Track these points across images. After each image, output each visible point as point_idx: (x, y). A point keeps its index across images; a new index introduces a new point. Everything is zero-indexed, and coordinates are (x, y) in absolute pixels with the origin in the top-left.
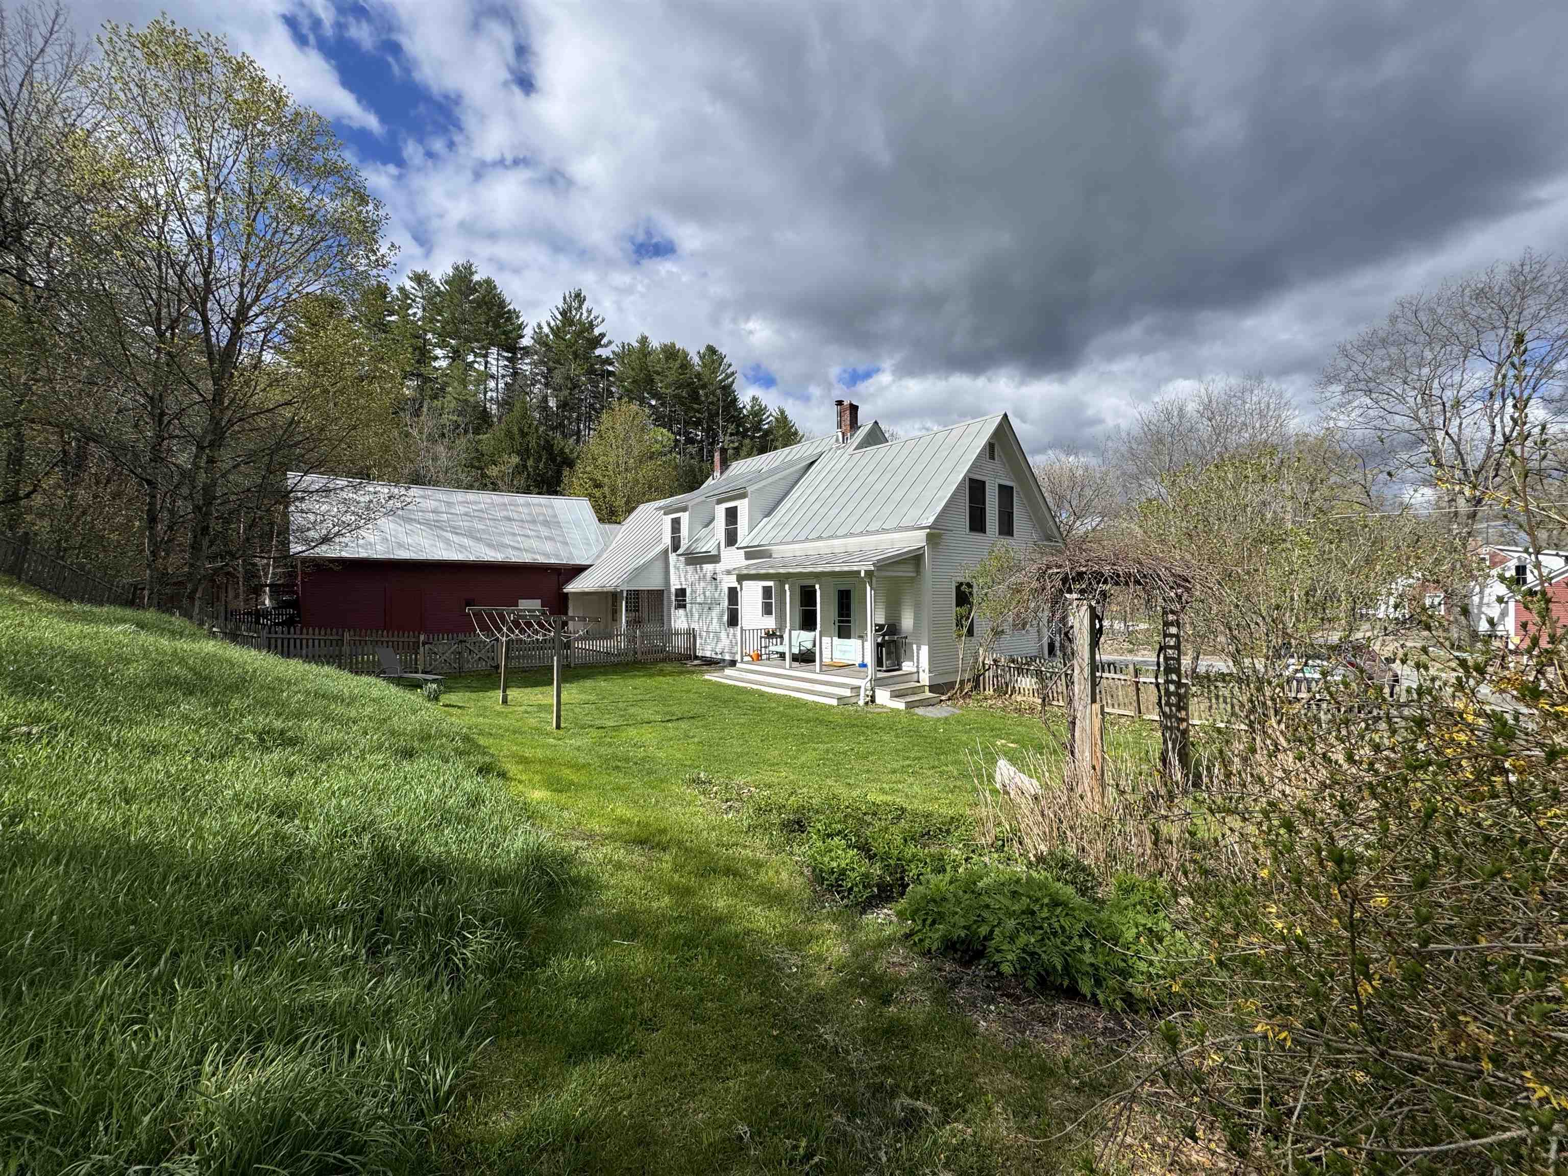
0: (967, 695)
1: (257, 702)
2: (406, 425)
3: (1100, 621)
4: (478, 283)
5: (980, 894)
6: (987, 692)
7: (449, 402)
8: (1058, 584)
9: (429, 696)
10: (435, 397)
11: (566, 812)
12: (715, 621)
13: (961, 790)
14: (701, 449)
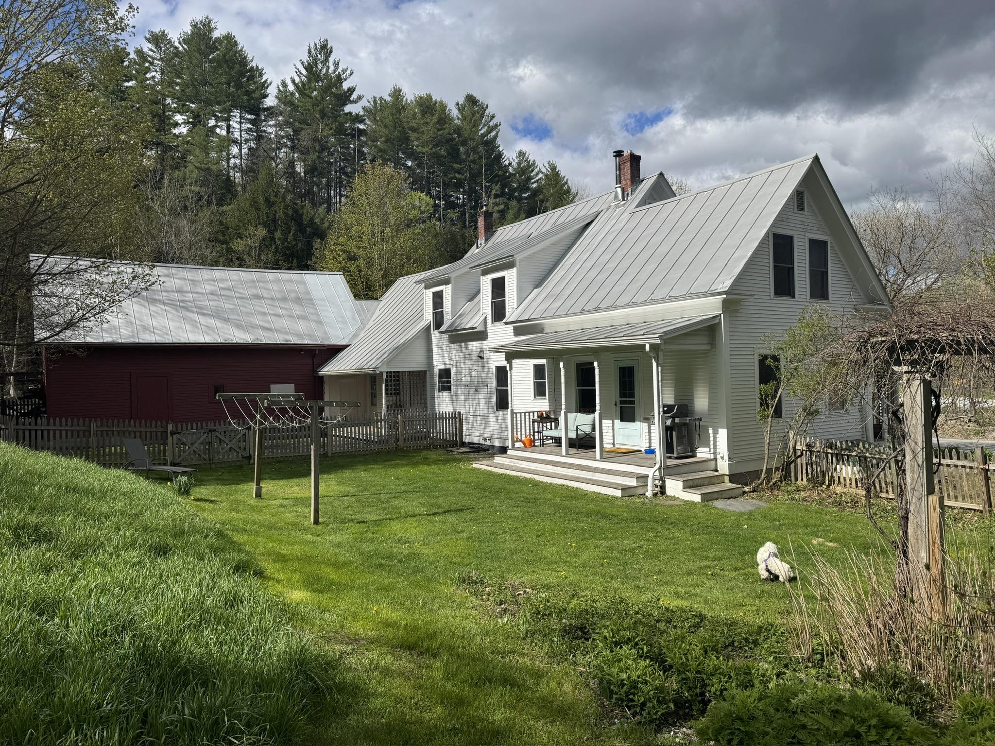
0: (776, 486)
1: (10, 497)
2: (147, 199)
3: (938, 398)
4: (218, 39)
5: (794, 713)
6: (799, 482)
7: (191, 172)
8: (884, 354)
9: (179, 490)
10: (176, 167)
11: (327, 614)
12: (482, 403)
13: (770, 595)
14: (463, 214)
